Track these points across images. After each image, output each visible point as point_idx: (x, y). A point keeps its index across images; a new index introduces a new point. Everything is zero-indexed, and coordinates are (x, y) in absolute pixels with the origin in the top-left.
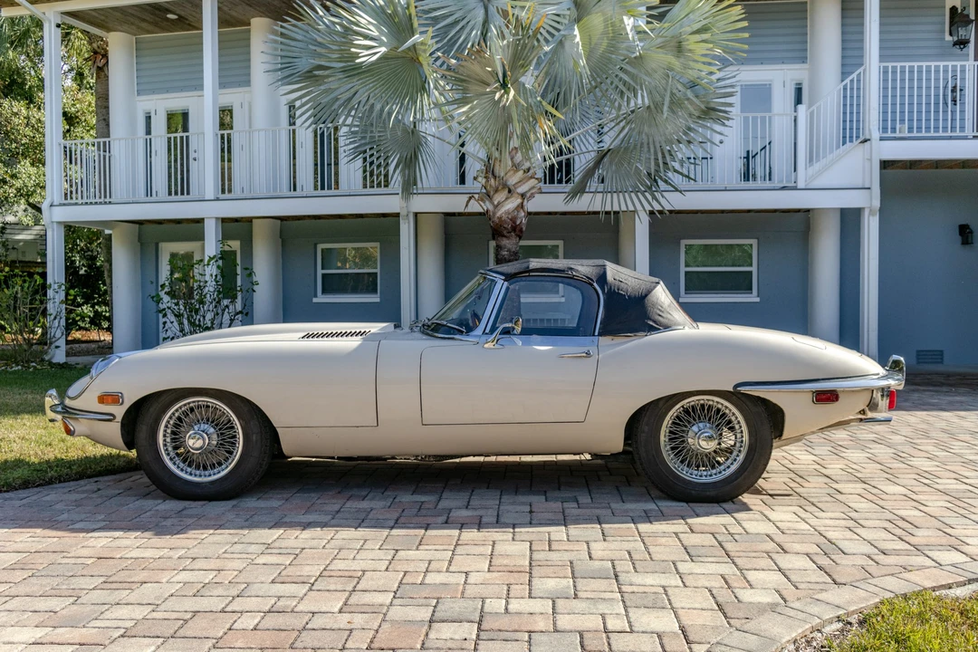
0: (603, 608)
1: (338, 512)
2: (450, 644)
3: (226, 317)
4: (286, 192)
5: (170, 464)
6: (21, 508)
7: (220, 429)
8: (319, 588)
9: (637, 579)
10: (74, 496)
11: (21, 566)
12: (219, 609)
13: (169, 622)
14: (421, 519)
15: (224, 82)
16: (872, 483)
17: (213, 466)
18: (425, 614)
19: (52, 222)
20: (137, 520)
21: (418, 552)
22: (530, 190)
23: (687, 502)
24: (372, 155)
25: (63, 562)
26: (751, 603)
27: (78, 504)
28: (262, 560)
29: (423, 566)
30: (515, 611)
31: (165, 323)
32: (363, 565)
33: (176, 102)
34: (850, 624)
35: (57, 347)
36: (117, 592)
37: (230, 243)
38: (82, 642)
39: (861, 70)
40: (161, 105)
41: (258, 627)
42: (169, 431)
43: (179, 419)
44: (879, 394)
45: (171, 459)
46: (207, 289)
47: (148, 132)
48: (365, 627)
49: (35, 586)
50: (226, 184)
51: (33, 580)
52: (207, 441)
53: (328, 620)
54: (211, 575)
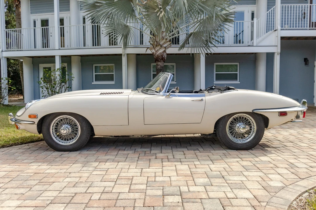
0: (223, 189)
1: (117, 155)
2: (173, 204)
3: (63, 89)
4: (83, 47)
5: (55, 139)
6: (3, 155)
7: (72, 126)
8: (119, 183)
9: (231, 178)
10: (22, 150)
11: (7, 176)
12: (84, 192)
13: (67, 197)
14: (147, 157)
15: (61, 10)
16: (295, 143)
17: (70, 139)
18: (160, 193)
19: (3, 57)
20: (46, 159)
21: (149, 169)
22: (167, 46)
23: (237, 150)
24: (112, 35)
25: (23, 175)
26: (274, 186)
27: (23, 153)
28: (95, 173)
29: (153, 175)
30: (192, 191)
31: (42, 91)
32: (132, 174)
33: (45, 16)
34: (311, 193)
35: (5, 99)
36: (45, 186)
37: (64, 64)
38: (36, 206)
39: (275, 7)
40: (39, 17)
41: (100, 199)
42: (54, 128)
43: (57, 123)
44: (300, 113)
45: (55, 138)
46: (57, 79)
47: (35, 26)
48: (140, 198)
49: (14, 184)
50: (62, 44)
51: (13, 182)
52: (68, 131)
53: (126, 196)
54: (78, 179)
